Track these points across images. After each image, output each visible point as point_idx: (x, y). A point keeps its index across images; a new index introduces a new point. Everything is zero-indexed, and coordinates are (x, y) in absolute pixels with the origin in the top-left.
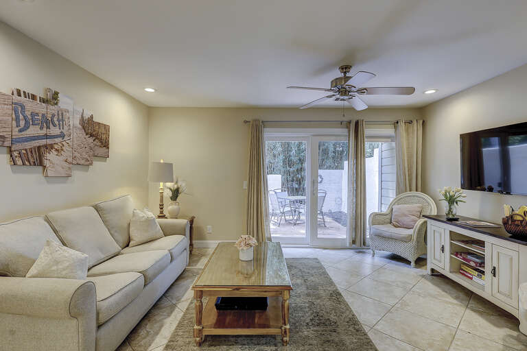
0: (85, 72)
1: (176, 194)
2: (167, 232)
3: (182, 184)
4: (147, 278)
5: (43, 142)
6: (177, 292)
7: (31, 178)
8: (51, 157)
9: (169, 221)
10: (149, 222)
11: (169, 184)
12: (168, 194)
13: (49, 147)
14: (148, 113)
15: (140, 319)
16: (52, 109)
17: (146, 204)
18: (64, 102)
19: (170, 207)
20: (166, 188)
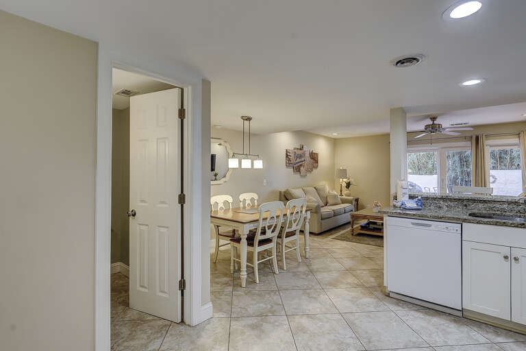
0: (312, 134)
1: (348, 185)
2: (344, 201)
3: (352, 180)
4: (336, 214)
5: (299, 164)
6: (347, 226)
7: (297, 176)
8: (302, 168)
9: (344, 197)
10: (335, 196)
11: (345, 180)
12: (344, 185)
13: (301, 165)
14: (335, 143)
15: (332, 227)
16: (302, 151)
17: (334, 189)
18: (305, 148)
19: (345, 191)
20: (344, 181)
